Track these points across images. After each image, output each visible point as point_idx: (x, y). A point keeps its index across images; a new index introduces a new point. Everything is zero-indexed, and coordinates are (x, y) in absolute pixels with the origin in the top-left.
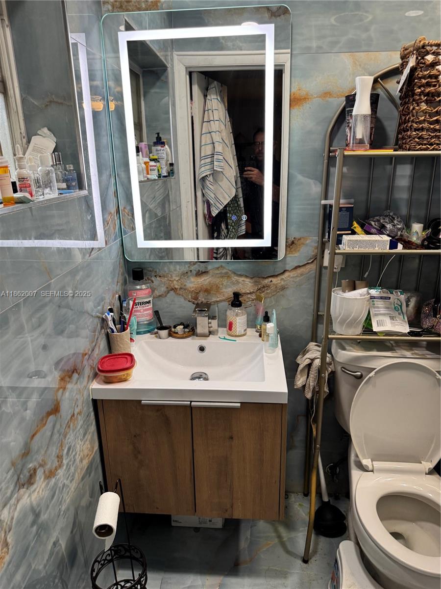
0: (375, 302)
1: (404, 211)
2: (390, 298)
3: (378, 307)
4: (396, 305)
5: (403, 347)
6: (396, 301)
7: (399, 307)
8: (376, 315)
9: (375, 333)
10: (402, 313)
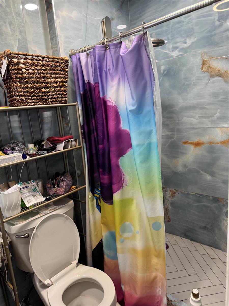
0: (22, 191)
1: (21, 139)
2: (29, 186)
3: (24, 193)
4: (33, 189)
5: (43, 209)
6: (32, 186)
7: (35, 189)
8: (25, 198)
9: (28, 208)
10: (38, 191)
